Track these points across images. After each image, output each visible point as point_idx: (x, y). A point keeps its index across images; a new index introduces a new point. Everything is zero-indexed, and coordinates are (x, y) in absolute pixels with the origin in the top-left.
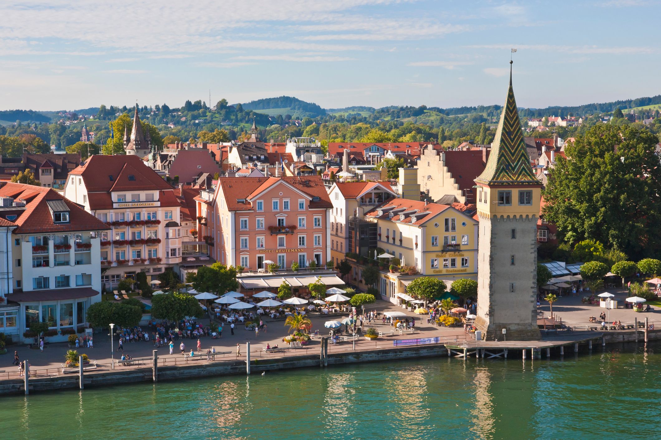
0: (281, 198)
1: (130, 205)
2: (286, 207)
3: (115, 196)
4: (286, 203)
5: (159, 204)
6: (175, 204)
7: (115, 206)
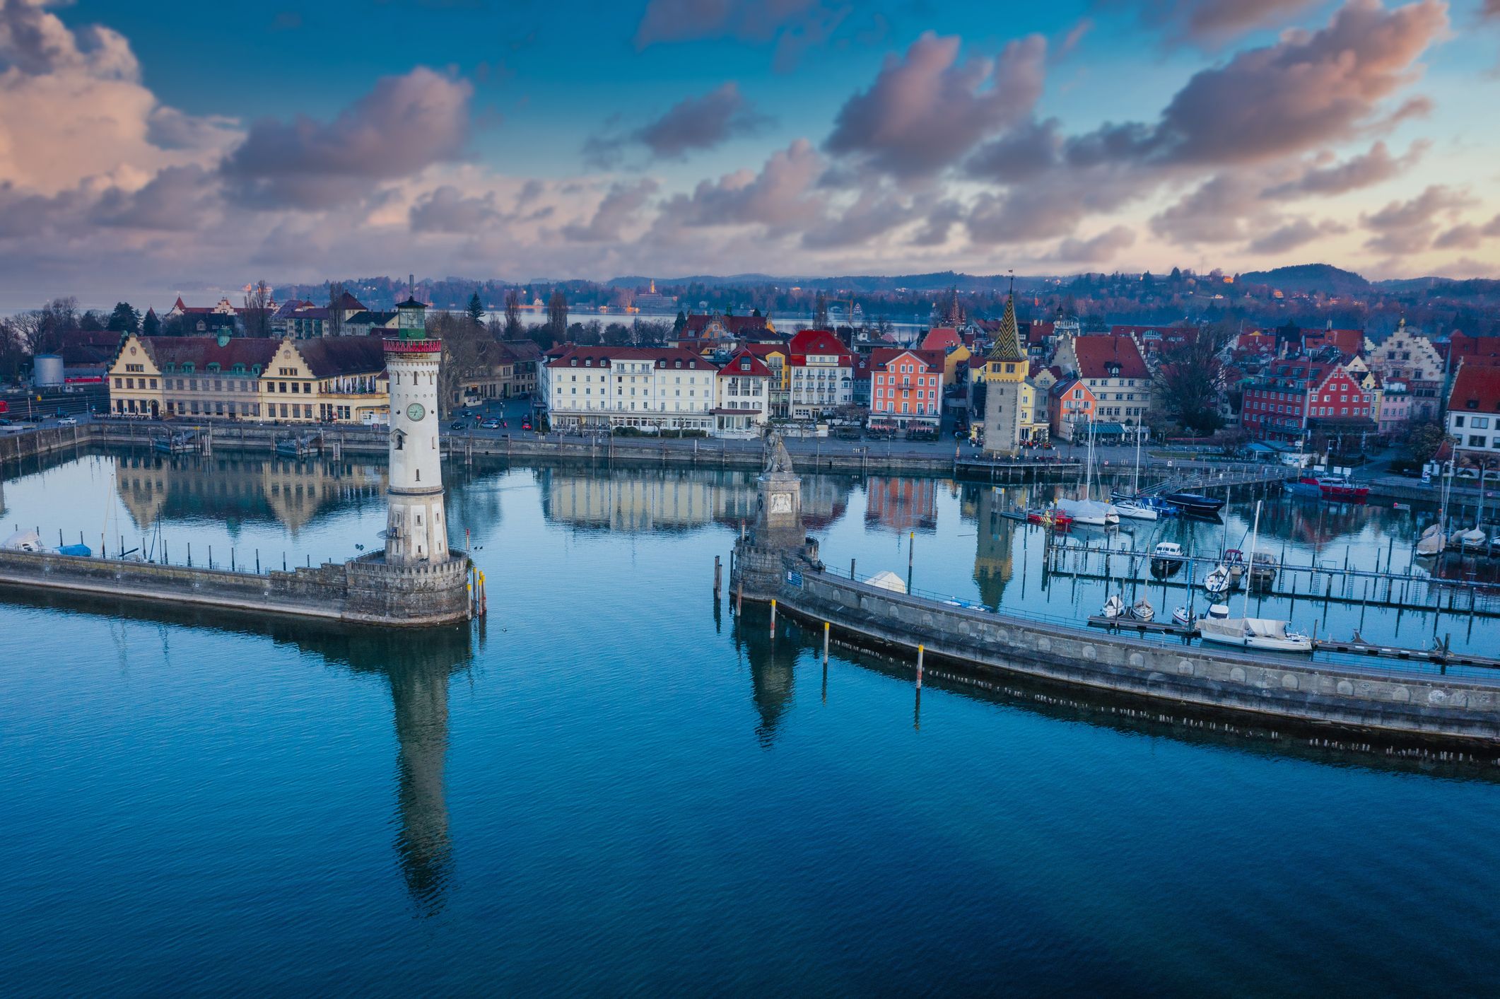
0: (907, 364)
1: (818, 364)
2: (911, 370)
3: (808, 358)
4: (911, 367)
5: (837, 365)
6: (849, 366)
7: (807, 364)
